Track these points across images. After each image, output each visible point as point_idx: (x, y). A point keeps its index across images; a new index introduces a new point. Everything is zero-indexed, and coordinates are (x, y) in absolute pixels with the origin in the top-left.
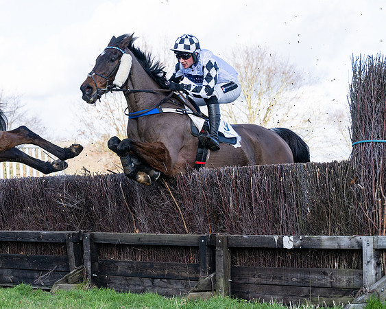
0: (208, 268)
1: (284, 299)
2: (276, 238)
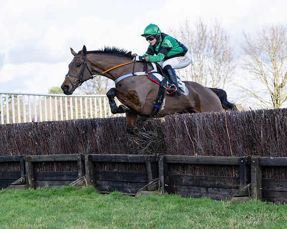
0: (246, 180)
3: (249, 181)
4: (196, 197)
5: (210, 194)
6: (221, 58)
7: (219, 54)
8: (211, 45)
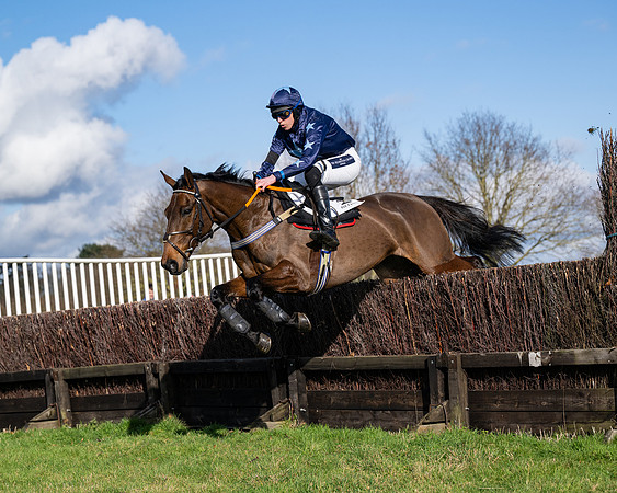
0: (441, 394)
1: (533, 428)
2: (520, 354)
3: (447, 397)
4: (356, 427)
5: (379, 422)
6: (387, 179)
7: (383, 173)
8: (369, 157)
